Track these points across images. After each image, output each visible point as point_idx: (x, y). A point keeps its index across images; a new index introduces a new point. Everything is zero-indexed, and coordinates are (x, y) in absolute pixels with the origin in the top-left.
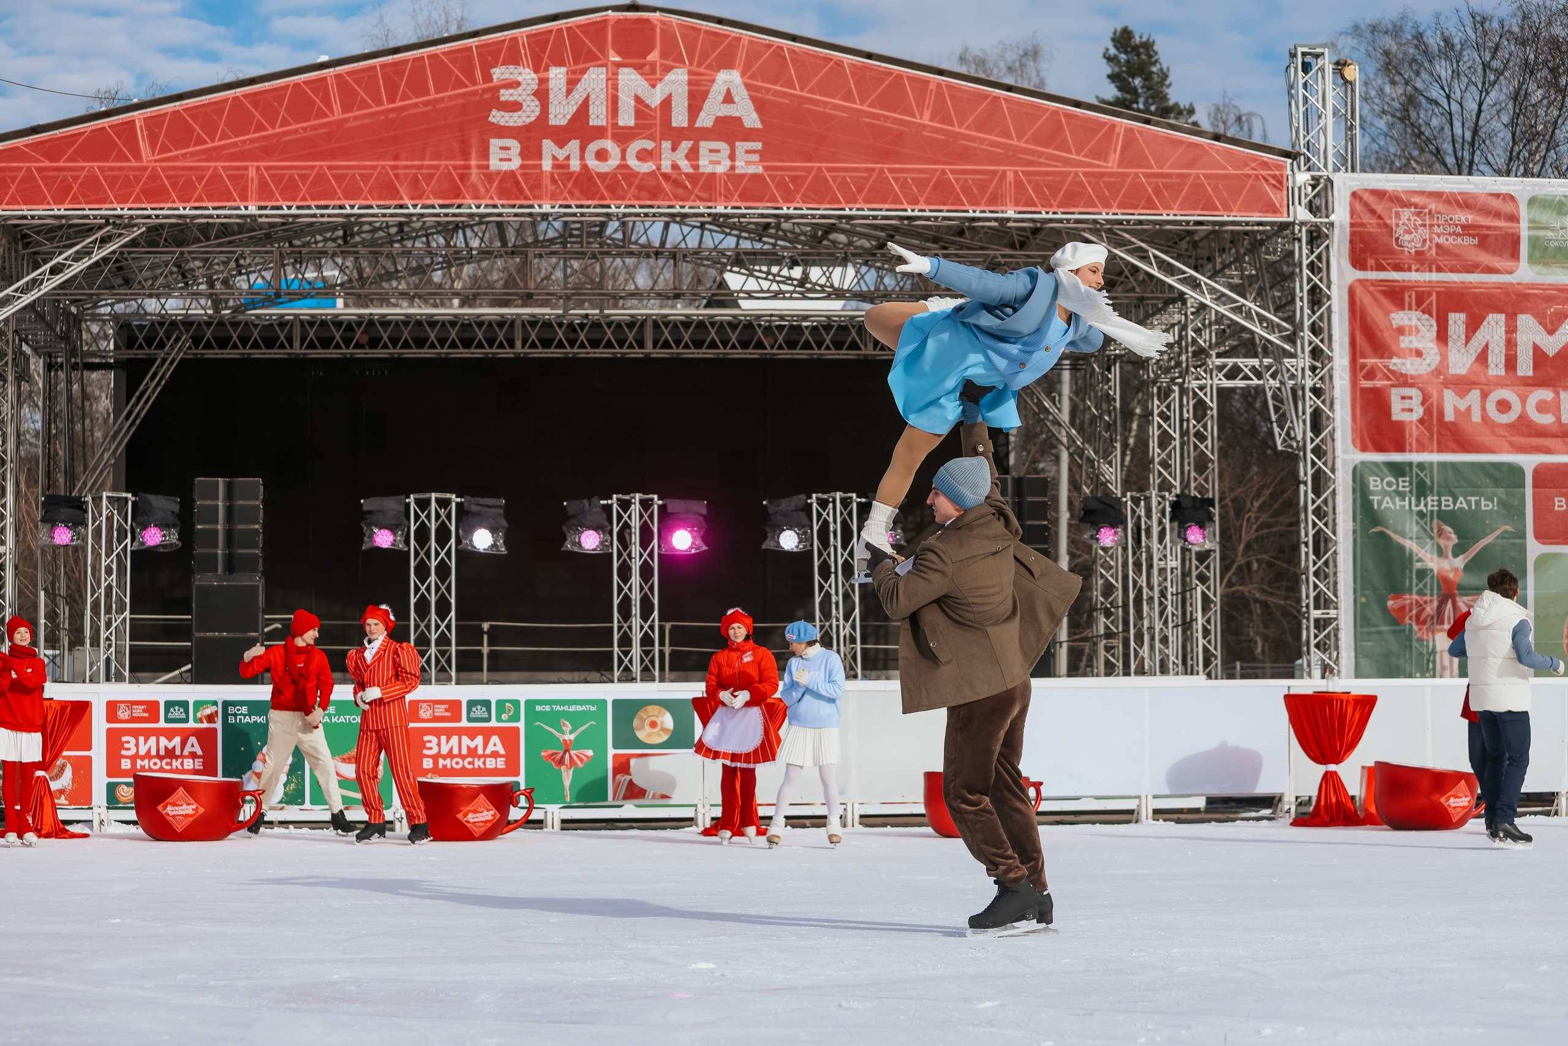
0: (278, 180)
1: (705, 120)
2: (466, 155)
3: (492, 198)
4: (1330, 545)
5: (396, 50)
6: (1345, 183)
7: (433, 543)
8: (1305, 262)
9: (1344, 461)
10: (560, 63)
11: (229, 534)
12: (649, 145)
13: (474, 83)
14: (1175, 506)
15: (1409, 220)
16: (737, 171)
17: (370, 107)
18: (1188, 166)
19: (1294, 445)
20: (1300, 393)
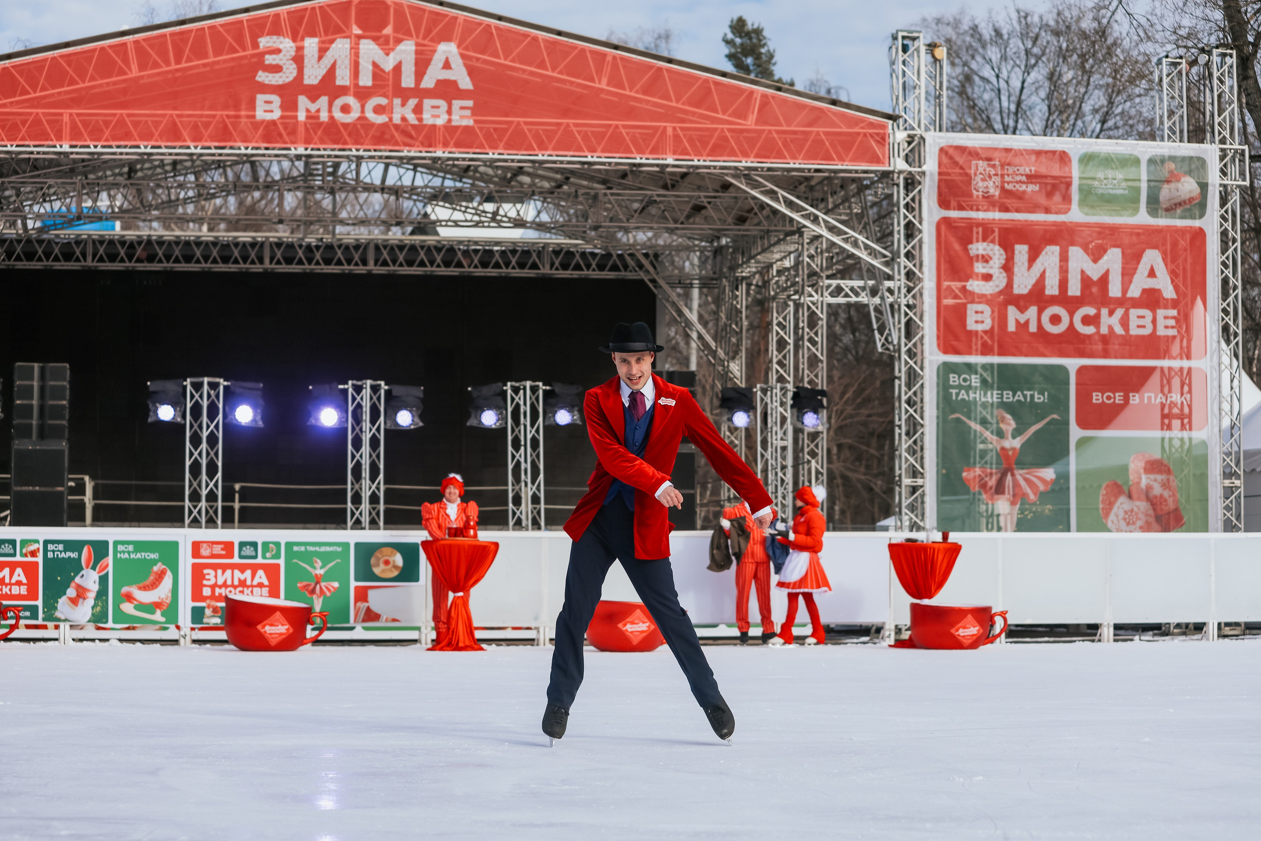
0: (86, 124)
1: (428, 82)
2: (237, 107)
3: (257, 142)
4: (918, 427)
5: (183, 22)
6: (935, 141)
7: (205, 419)
8: (902, 203)
9: (931, 362)
10: (313, 34)
11: (42, 408)
12: (383, 101)
13: (244, 50)
14: (796, 396)
15: (985, 170)
16: (454, 123)
17: (161, 67)
18: (810, 125)
19: (891, 347)
20: (896, 306)
